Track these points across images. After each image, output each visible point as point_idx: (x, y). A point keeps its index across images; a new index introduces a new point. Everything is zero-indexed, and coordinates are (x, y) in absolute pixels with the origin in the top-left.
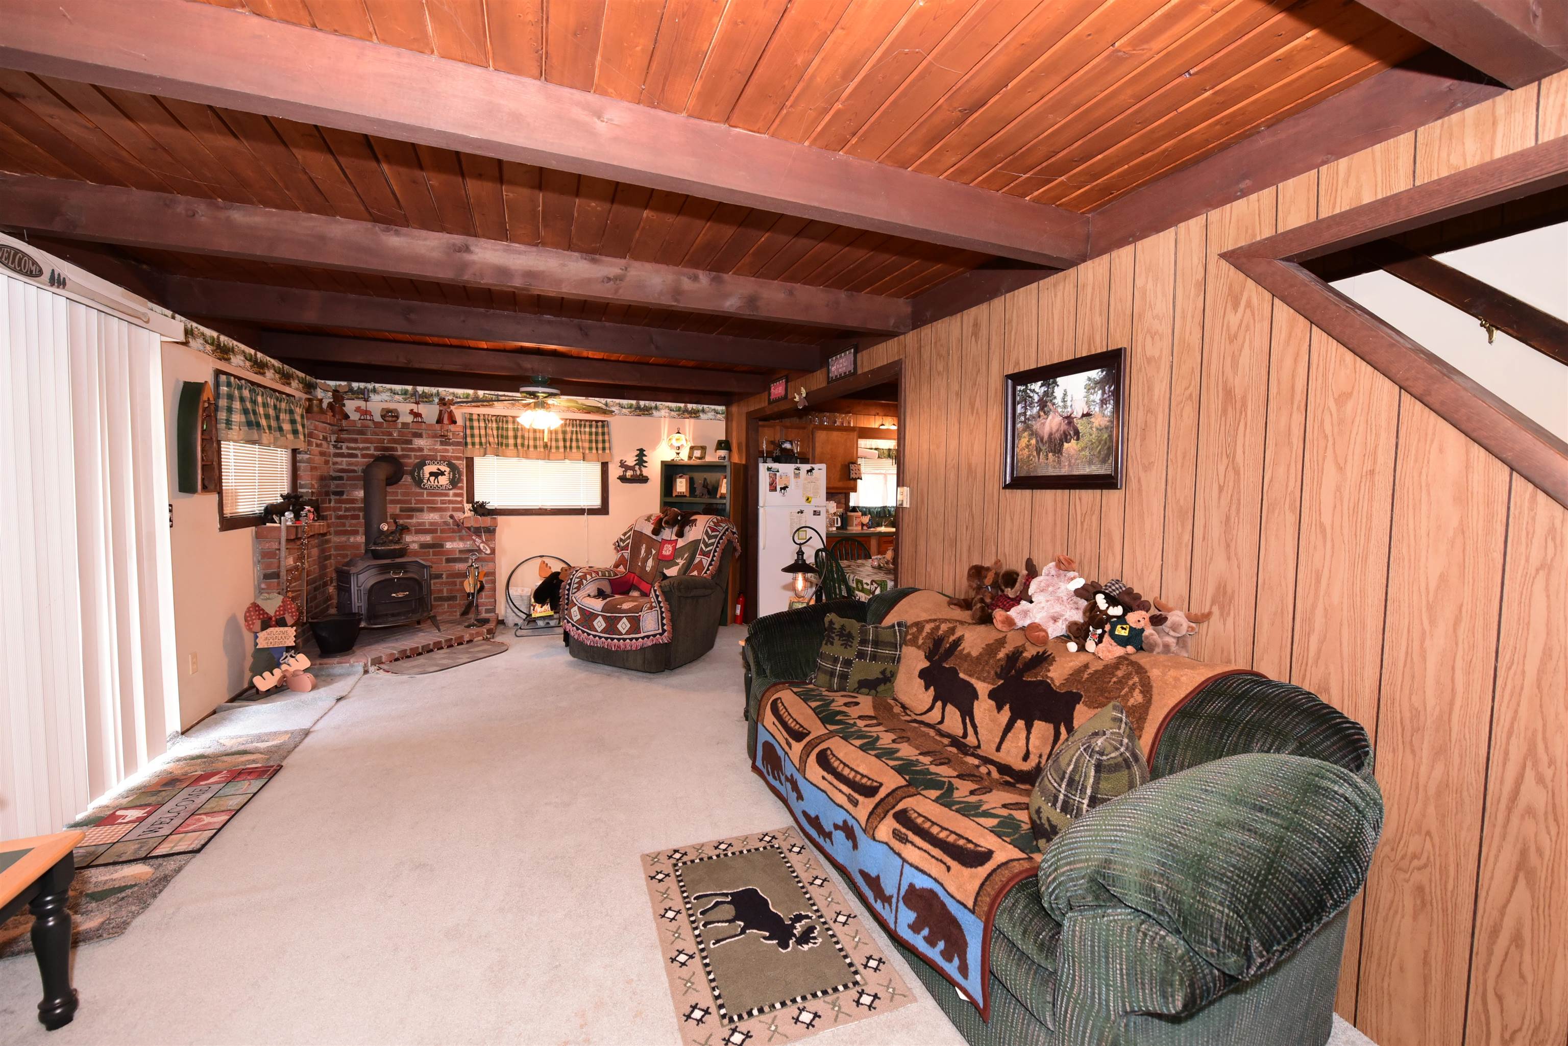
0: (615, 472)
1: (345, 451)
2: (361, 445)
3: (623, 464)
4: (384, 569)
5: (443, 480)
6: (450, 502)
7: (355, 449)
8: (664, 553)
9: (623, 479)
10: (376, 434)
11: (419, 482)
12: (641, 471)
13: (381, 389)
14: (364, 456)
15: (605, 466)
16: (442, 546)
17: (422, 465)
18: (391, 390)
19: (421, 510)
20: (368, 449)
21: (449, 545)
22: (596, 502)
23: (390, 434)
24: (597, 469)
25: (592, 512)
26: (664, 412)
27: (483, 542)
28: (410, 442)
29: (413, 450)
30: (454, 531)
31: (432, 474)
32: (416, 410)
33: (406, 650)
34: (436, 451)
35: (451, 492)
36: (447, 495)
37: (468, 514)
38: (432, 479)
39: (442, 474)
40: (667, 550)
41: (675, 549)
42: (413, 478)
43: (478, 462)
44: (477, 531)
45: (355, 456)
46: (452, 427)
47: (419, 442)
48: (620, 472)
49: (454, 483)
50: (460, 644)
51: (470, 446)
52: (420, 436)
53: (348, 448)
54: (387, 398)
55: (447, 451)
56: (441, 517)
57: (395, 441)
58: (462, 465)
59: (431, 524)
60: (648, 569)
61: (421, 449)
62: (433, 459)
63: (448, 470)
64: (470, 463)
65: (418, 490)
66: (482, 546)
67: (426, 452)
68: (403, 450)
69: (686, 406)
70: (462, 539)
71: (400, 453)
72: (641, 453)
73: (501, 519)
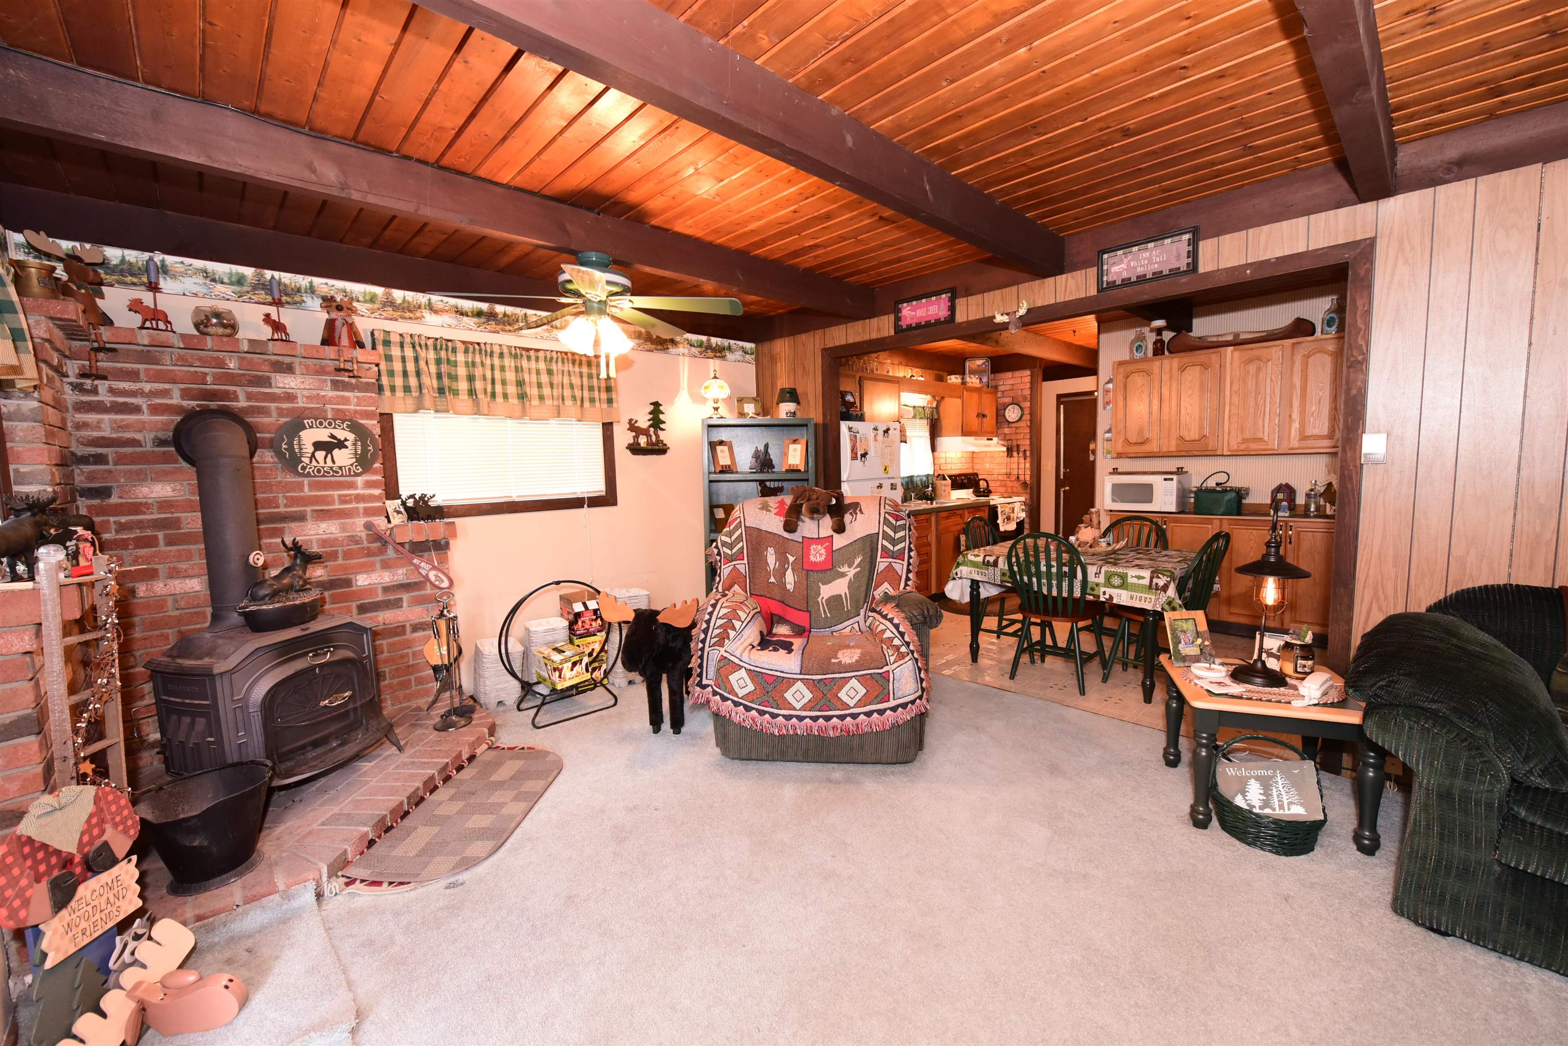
0: (622, 437)
1: (104, 396)
2: (147, 387)
3: (633, 427)
4: (287, 651)
5: (343, 458)
6: (360, 498)
7: (133, 394)
8: (812, 558)
9: (635, 449)
10: (183, 361)
11: (292, 462)
12: (657, 436)
13: (180, 268)
14: (155, 410)
15: (608, 428)
16: (348, 583)
17: (296, 426)
18: (205, 273)
19: (300, 518)
20: (165, 393)
21: (362, 581)
22: (598, 487)
23: (221, 364)
25: (595, 502)
26: (681, 349)
27: (434, 568)
28: (267, 382)
29: (273, 398)
30: (370, 553)
31: (318, 446)
32: (274, 317)
33: (384, 818)
34: (325, 401)
35: (360, 480)
36: (352, 485)
37: (397, 520)
38: (320, 455)
39: (341, 445)
40: (818, 554)
41: (830, 551)
42: (279, 454)
43: (399, 421)
44: (419, 548)
45: (137, 409)
46: (358, 353)
47: (283, 382)
48: (629, 438)
49: (363, 462)
50: (460, 768)
51: (387, 393)
52: (289, 369)
53: (111, 391)
54: (195, 289)
55: (346, 401)
56: (343, 529)
57: (232, 379)
58: (373, 426)
59: (324, 543)
60: (790, 587)
61: (290, 397)
62: (319, 418)
63: (351, 437)
64: (386, 421)
65: (291, 478)
66: (432, 575)
67: (301, 403)
68: (250, 397)
69: (709, 340)
70: (386, 565)
71: (243, 403)
72: (656, 409)
73: (460, 522)
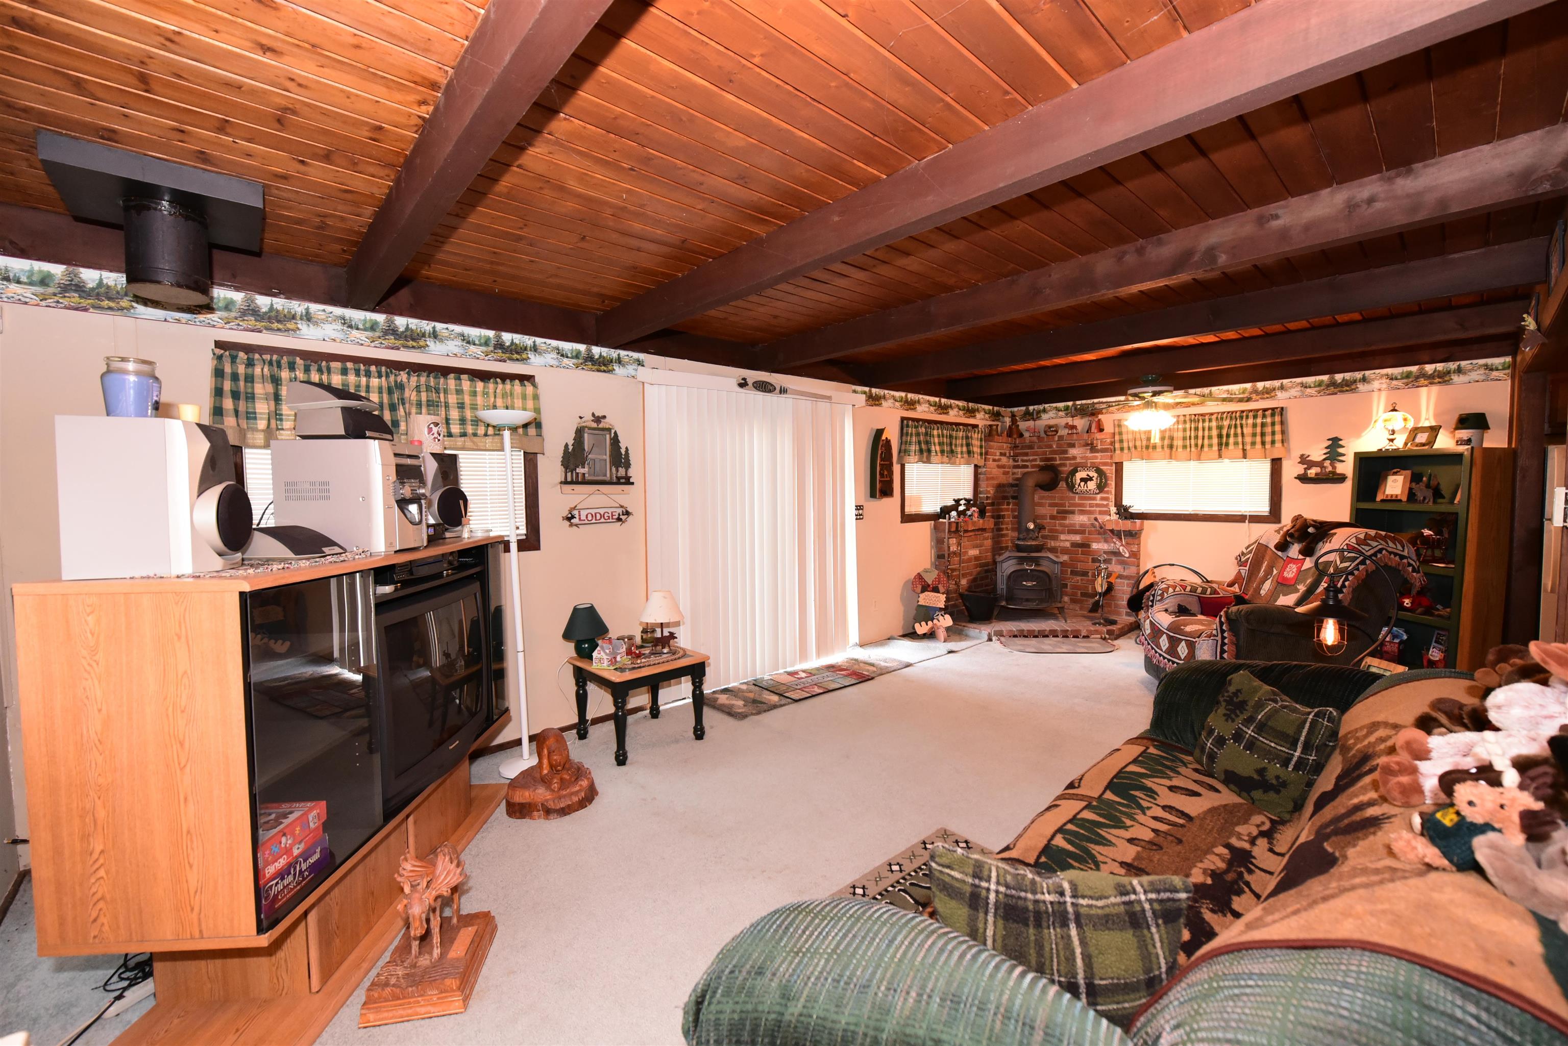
0: (1291, 469)
1: (1020, 463)
2: (1031, 458)
3: (1303, 460)
4: (1021, 560)
5: (1092, 485)
6: (1098, 505)
7: (1027, 461)
8: (1286, 574)
9: (1303, 479)
10: (1039, 447)
11: (1071, 487)
12: (1334, 468)
13: (1049, 408)
14: (1033, 466)
15: (1276, 465)
16: (1088, 546)
17: (1075, 471)
18: (1056, 408)
19: (1073, 512)
20: (1035, 460)
21: (1095, 546)
22: (1264, 508)
23: (1051, 446)
24: (1265, 468)
25: (1256, 519)
26: (1376, 384)
27: (1122, 545)
28: (1066, 452)
29: (1068, 459)
30: (1099, 534)
31: (1082, 480)
32: (1071, 423)
33: (1023, 630)
34: (1086, 458)
35: (1099, 496)
36: (1094, 499)
37: (1114, 517)
38: (1082, 484)
39: (1091, 479)
40: (1290, 572)
41: (1299, 570)
42: (1067, 484)
43: (1127, 466)
44: (1117, 534)
45: (1026, 467)
46: (1098, 436)
47: (1073, 452)
48: (1300, 469)
49: (1101, 487)
50: (1075, 637)
51: (1118, 452)
52: (1073, 446)
53: (1023, 461)
54: (1051, 415)
55: (1096, 458)
56: (1089, 520)
57: (1055, 452)
58: (1110, 471)
59: (1082, 525)
60: (1263, 592)
61: (1074, 458)
62: (1084, 467)
63: (1096, 475)
64: (1119, 467)
65: (1071, 495)
66: (1121, 548)
67: (1078, 460)
68: (1061, 459)
70: (1106, 541)
71: (1058, 462)
72: (1335, 443)
73: (1147, 523)
